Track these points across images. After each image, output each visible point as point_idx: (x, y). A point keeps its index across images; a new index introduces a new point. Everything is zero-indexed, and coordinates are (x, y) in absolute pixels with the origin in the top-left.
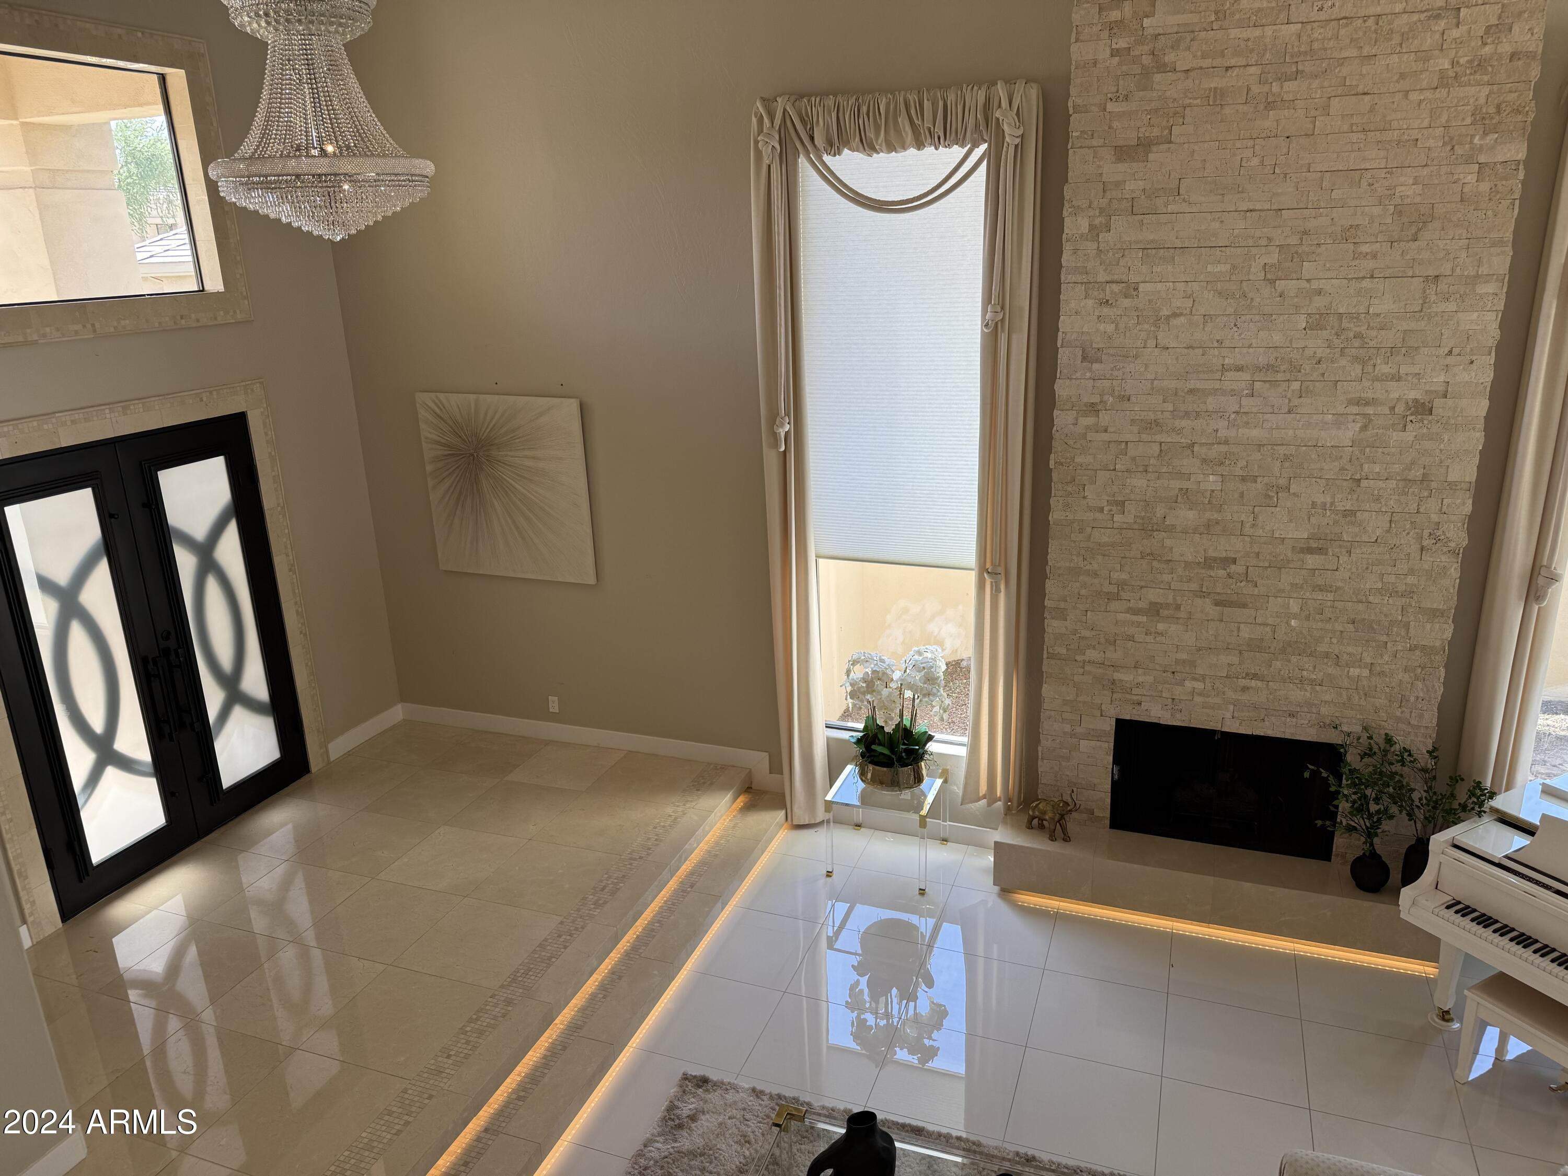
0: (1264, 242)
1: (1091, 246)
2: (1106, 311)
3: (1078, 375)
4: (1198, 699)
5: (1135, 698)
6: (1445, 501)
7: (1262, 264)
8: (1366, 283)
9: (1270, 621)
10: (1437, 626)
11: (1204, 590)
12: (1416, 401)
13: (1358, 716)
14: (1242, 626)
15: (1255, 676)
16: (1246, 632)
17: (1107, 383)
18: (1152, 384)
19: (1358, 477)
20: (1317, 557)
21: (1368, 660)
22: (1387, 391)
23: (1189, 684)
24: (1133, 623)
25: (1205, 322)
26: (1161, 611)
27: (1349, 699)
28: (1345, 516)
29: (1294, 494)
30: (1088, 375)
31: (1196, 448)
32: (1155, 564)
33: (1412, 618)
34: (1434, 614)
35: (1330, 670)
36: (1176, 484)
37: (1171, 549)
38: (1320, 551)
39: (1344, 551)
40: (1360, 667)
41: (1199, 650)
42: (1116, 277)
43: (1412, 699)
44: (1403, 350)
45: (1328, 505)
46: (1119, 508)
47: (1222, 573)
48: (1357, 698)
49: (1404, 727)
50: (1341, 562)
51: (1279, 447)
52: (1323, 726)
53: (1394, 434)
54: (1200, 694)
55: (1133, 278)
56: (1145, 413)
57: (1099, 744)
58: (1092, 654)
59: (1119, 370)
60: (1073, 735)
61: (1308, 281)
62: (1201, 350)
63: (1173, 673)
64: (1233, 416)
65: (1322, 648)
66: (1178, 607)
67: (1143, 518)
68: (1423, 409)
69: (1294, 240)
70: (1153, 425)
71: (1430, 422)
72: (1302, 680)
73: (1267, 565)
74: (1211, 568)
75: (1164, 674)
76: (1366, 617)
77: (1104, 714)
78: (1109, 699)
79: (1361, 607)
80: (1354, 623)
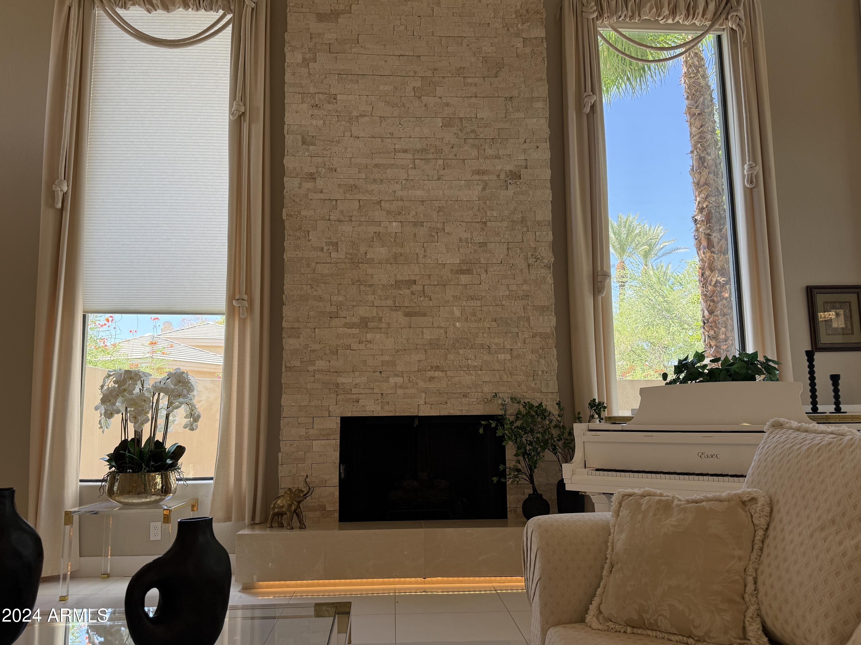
0: (412, 74)
1: (304, 71)
2: (316, 112)
3: (300, 153)
4: (400, 392)
5: (354, 396)
6: (537, 233)
7: (412, 87)
8: (473, 100)
9: (442, 325)
10: (546, 318)
11: (397, 305)
12: (511, 171)
13: (509, 391)
14: (425, 330)
15: (437, 368)
16: (427, 336)
17: (320, 160)
18: (350, 161)
19: (484, 220)
20: (467, 276)
21: (509, 347)
22: (494, 166)
23: (392, 380)
24: (349, 335)
25: (381, 122)
26: (368, 323)
27: (501, 378)
28: (480, 247)
29: (448, 233)
30: (307, 153)
31: (383, 203)
32: (362, 287)
33: (530, 314)
34: (543, 309)
35: (486, 358)
36: (372, 229)
37: (372, 275)
38: (468, 272)
39: (483, 270)
40: (504, 353)
41: (397, 351)
42: (322, 91)
43: (540, 373)
44: (499, 140)
45: (469, 240)
46: (334, 247)
47: (408, 291)
48: (505, 377)
49: (538, 395)
50: (482, 278)
51: (435, 202)
52: (487, 402)
53: (502, 191)
54: (401, 387)
55: (333, 91)
56: (348, 180)
57: (327, 442)
58: (320, 364)
59: (327, 150)
60: (307, 438)
61: (440, 98)
62: (380, 139)
63: (381, 372)
64: (404, 182)
65: (479, 341)
66: (380, 320)
67: (351, 254)
68: (515, 176)
69: (429, 74)
70: (353, 188)
71: (521, 183)
72: (468, 367)
73: (436, 283)
74: (400, 288)
75: (374, 374)
76: (503, 315)
77: (331, 414)
78: (335, 401)
79: (498, 309)
80: (496, 321)
